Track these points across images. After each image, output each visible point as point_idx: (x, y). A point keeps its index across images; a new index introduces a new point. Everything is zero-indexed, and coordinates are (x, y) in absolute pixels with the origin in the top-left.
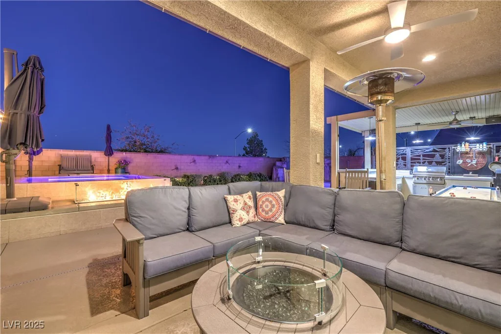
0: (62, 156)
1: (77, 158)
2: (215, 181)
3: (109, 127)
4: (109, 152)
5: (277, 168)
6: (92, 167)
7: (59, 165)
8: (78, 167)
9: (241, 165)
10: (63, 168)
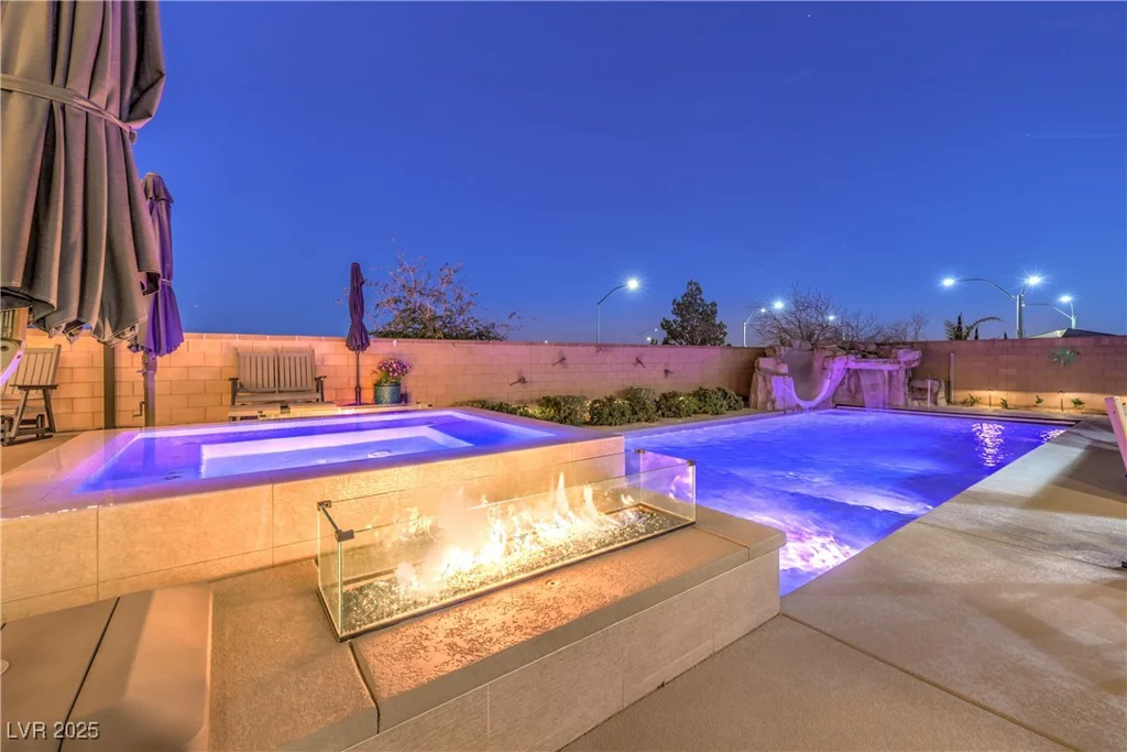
0: (238, 354)
1: (277, 358)
2: (623, 414)
3: (356, 271)
4: (359, 340)
5: (768, 377)
6: (319, 384)
7: (230, 379)
8: (282, 385)
9: (670, 369)
10: (242, 386)
